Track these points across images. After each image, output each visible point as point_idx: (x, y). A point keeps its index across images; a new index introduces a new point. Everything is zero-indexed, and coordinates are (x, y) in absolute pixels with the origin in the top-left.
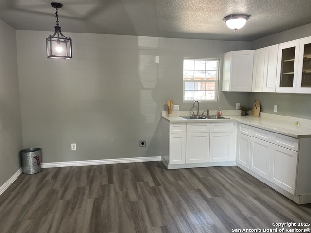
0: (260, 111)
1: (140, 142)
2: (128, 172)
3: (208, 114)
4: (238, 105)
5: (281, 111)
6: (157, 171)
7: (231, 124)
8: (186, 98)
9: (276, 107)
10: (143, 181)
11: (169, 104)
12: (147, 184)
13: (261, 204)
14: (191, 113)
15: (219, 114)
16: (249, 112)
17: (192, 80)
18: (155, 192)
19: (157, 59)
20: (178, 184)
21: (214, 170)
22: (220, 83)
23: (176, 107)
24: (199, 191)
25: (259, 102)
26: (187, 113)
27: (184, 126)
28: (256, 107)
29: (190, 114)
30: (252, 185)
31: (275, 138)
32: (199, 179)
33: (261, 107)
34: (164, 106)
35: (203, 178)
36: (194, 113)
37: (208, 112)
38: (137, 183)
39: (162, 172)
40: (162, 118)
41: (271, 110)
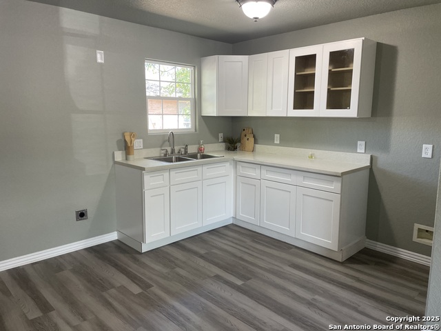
0: (255, 143)
1: (77, 212)
2: (67, 274)
3: (186, 152)
4: (221, 135)
5: (285, 141)
6: (124, 259)
7: (228, 164)
8: (151, 127)
9: (277, 136)
10: (113, 287)
11: (128, 139)
12: (123, 289)
13: (306, 273)
14: (163, 152)
15: (200, 150)
16: (238, 145)
17: (158, 98)
18: (150, 302)
19: (100, 57)
20: (179, 275)
21: (211, 236)
22: (197, 103)
23: (138, 144)
24: (218, 277)
25: (250, 131)
26: (156, 152)
27: (166, 174)
28: (247, 137)
29: (161, 154)
30: (272, 248)
31: (302, 178)
32: (202, 257)
33: (254, 137)
34: (118, 142)
35: (206, 253)
36: (167, 151)
37: (186, 149)
38: (104, 294)
39: (136, 260)
40: (116, 163)
41: (270, 140)
